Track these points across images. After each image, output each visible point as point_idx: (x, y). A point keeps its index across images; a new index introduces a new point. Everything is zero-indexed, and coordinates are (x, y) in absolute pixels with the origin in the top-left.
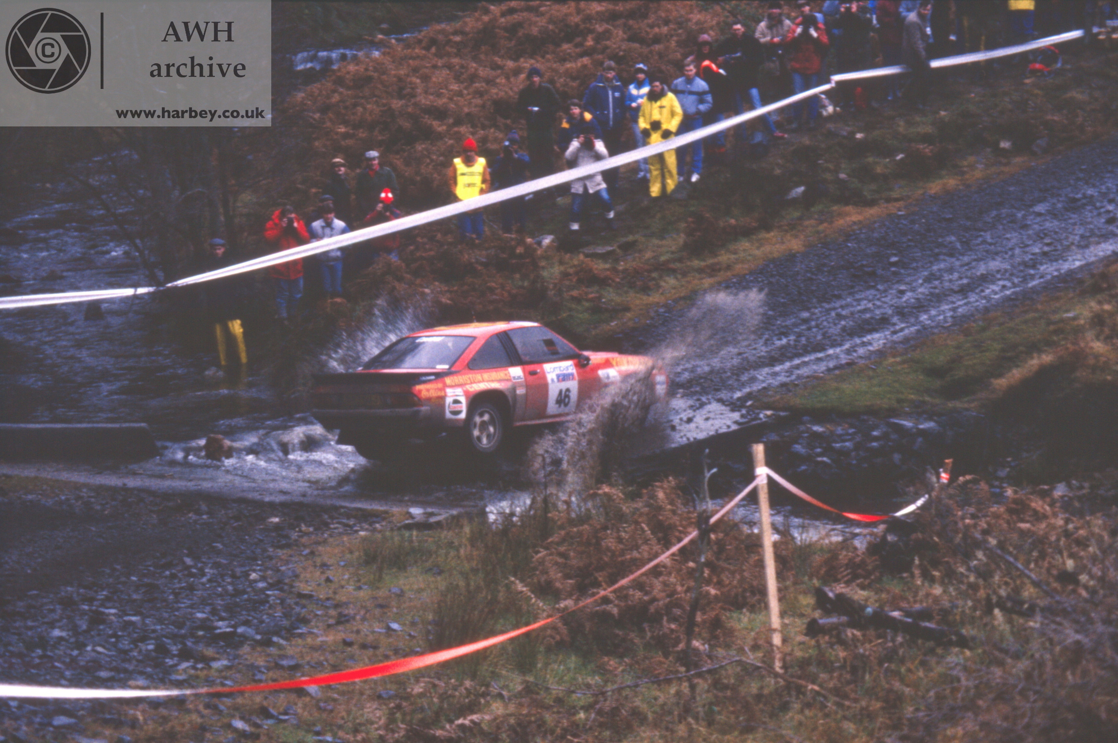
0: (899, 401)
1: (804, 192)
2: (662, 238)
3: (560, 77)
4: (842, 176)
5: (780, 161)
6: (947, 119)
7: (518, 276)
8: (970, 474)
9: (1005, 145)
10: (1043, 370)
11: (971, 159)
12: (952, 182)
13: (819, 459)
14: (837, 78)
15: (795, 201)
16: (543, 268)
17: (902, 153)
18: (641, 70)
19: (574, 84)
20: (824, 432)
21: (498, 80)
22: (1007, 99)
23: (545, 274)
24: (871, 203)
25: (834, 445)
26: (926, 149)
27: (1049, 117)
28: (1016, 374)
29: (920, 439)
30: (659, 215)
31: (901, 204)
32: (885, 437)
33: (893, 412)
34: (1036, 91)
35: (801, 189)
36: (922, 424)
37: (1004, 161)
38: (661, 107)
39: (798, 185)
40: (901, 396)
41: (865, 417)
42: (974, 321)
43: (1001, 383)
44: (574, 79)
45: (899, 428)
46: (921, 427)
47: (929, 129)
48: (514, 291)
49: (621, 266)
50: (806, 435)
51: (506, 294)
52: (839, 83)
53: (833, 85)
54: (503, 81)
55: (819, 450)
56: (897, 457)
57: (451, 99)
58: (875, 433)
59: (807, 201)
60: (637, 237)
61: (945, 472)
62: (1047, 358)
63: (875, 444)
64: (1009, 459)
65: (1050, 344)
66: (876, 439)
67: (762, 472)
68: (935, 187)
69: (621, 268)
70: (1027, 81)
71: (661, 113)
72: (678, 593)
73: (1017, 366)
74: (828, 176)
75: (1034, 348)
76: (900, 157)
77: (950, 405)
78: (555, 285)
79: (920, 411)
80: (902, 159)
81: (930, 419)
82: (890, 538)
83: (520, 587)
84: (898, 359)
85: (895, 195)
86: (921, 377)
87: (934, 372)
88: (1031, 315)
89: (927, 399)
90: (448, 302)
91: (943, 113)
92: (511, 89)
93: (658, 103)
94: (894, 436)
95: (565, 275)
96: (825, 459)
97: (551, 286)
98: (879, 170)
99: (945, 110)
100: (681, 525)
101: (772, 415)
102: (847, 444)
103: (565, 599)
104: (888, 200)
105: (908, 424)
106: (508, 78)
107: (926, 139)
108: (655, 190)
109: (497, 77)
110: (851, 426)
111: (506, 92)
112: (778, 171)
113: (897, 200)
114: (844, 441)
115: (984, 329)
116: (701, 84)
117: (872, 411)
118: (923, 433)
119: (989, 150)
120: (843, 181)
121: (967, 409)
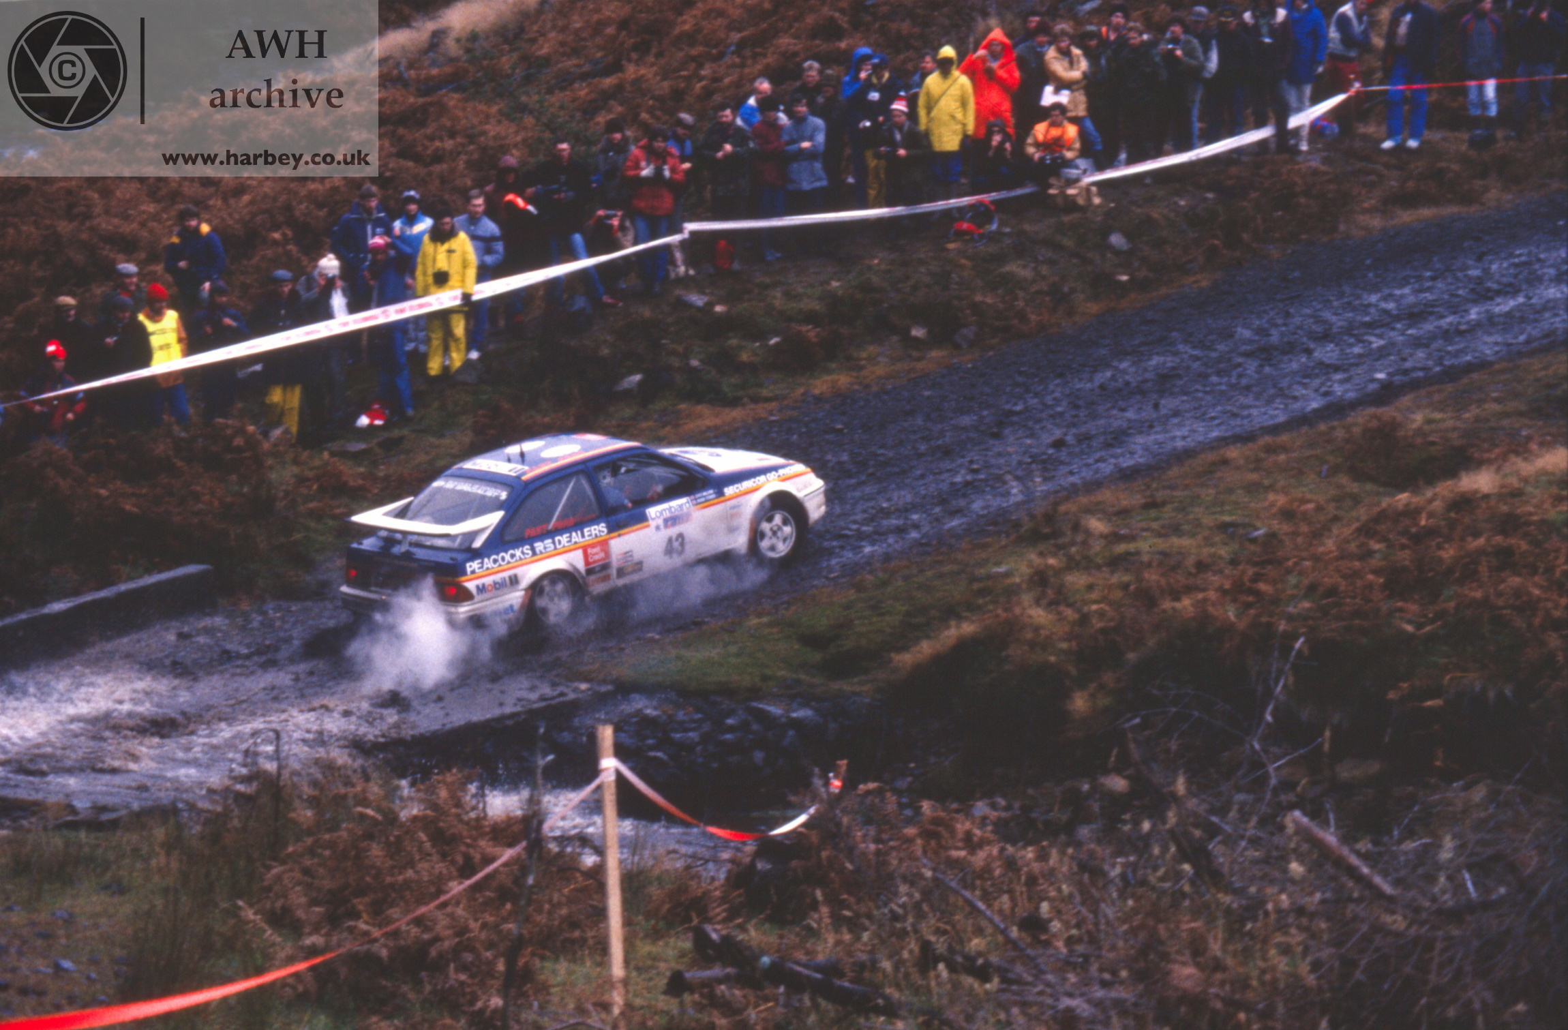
0: (765, 678)
1: (641, 383)
2: (442, 436)
3: (301, 203)
4: (695, 363)
5: (608, 338)
6: (840, 292)
7: (234, 477)
8: (874, 780)
9: (918, 332)
10: (963, 647)
11: (872, 349)
12: (844, 380)
13: (652, 754)
14: (691, 226)
15: (628, 393)
16: (271, 468)
17: (776, 336)
18: (411, 200)
19: (322, 213)
20: (659, 716)
21: (211, 202)
22: (923, 270)
23: (273, 476)
24: (734, 402)
25: (673, 735)
26: (811, 332)
27: (979, 298)
28: (926, 648)
29: (791, 733)
30: (436, 404)
31: (773, 405)
32: (744, 726)
33: (755, 693)
34: (963, 261)
35: (637, 378)
36: (794, 711)
37: (915, 354)
38: (450, 251)
39: (631, 372)
40: (768, 672)
41: (719, 699)
42: (871, 572)
43: (906, 659)
44: (320, 206)
45: (762, 716)
46: (794, 715)
47: (816, 306)
48: (229, 499)
49: (382, 471)
50: (635, 720)
51: (216, 503)
52: (693, 234)
53: (686, 235)
54: (219, 203)
55: (650, 742)
56: (759, 756)
57: (143, 225)
58: (730, 721)
59: (645, 395)
60: (405, 432)
61: (836, 777)
62: (968, 628)
63: (728, 736)
64: (912, 765)
65: (972, 608)
66: (731, 729)
67: (609, 764)
68: (820, 385)
69: (381, 474)
70: (951, 246)
71: (449, 258)
72: (471, 931)
73: (928, 637)
74: (676, 362)
75: (951, 613)
76: (773, 341)
77: (836, 686)
78: (287, 493)
79: (793, 693)
80: (777, 344)
81: (806, 705)
82: (760, 865)
83: (250, 914)
84: (765, 620)
85: (765, 393)
86: (796, 647)
87: (812, 640)
88: (947, 568)
89: (803, 677)
90: (135, 510)
91: (835, 284)
92: (230, 215)
93: (446, 246)
94: (755, 727)
95: (301, 480)
96: (659, 754)
97: (281, 494)
98: (744, 357)
99: (839, 280)
100: (470, 837)
101: (589, 689)
102: (691, 734)
103: (310, 934)
104: (756, 400)
105: (775, 710)
106: (225, 199)
107: (811, 318)
108: (434, 366)
109: (210, 197)
110: (698, 710)
111: (223, 219)
112: (606, 351)
113: (767, 400)
114: (686, 730)
115: (884, 584)
116: (489, 227)
117: (727, 691)
118: (797, 724)
119: (895, 338)
120: (695, 369)
121: (854, 694)
